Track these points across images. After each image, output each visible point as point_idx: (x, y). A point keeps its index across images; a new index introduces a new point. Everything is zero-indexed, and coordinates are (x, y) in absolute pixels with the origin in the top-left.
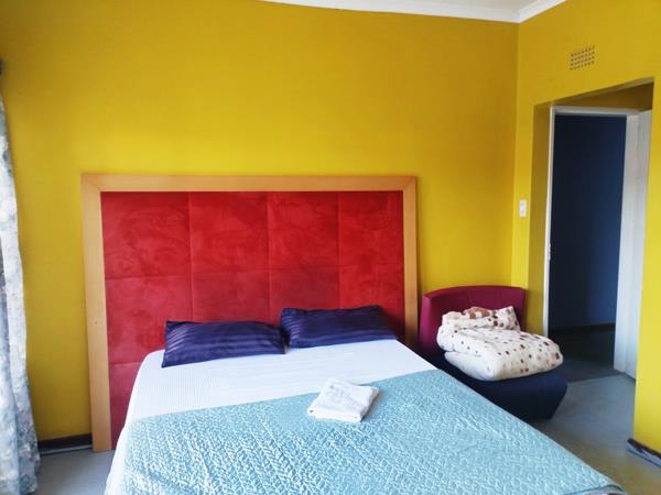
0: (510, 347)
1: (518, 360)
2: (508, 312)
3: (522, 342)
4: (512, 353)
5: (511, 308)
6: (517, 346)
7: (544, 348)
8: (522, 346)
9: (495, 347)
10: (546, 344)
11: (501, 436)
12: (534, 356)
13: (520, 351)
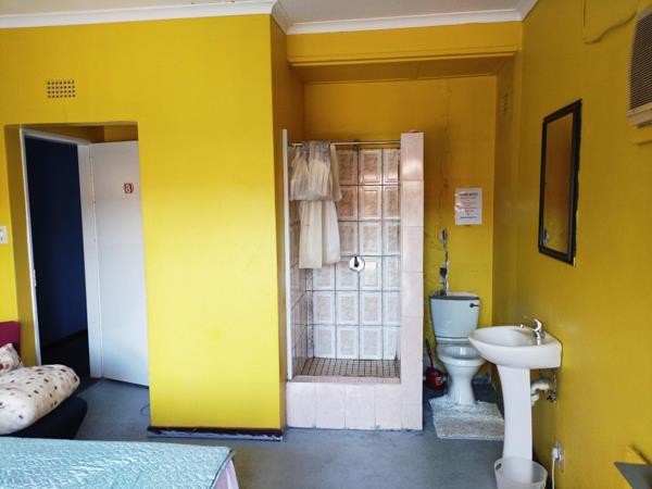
0: (35, 385)
1: (47, 395)
2: (9, 349)
3: (43, 377)
4: (40, 390)
5: (10, 345)
6: (42, 382)
7: (64, 375)
8: (47, 381)
9: (21, 391)
10: (64, 371)
11: (127, 462)
12: (59, 386)
13: (46, 386)
